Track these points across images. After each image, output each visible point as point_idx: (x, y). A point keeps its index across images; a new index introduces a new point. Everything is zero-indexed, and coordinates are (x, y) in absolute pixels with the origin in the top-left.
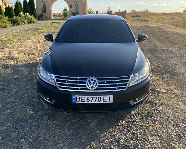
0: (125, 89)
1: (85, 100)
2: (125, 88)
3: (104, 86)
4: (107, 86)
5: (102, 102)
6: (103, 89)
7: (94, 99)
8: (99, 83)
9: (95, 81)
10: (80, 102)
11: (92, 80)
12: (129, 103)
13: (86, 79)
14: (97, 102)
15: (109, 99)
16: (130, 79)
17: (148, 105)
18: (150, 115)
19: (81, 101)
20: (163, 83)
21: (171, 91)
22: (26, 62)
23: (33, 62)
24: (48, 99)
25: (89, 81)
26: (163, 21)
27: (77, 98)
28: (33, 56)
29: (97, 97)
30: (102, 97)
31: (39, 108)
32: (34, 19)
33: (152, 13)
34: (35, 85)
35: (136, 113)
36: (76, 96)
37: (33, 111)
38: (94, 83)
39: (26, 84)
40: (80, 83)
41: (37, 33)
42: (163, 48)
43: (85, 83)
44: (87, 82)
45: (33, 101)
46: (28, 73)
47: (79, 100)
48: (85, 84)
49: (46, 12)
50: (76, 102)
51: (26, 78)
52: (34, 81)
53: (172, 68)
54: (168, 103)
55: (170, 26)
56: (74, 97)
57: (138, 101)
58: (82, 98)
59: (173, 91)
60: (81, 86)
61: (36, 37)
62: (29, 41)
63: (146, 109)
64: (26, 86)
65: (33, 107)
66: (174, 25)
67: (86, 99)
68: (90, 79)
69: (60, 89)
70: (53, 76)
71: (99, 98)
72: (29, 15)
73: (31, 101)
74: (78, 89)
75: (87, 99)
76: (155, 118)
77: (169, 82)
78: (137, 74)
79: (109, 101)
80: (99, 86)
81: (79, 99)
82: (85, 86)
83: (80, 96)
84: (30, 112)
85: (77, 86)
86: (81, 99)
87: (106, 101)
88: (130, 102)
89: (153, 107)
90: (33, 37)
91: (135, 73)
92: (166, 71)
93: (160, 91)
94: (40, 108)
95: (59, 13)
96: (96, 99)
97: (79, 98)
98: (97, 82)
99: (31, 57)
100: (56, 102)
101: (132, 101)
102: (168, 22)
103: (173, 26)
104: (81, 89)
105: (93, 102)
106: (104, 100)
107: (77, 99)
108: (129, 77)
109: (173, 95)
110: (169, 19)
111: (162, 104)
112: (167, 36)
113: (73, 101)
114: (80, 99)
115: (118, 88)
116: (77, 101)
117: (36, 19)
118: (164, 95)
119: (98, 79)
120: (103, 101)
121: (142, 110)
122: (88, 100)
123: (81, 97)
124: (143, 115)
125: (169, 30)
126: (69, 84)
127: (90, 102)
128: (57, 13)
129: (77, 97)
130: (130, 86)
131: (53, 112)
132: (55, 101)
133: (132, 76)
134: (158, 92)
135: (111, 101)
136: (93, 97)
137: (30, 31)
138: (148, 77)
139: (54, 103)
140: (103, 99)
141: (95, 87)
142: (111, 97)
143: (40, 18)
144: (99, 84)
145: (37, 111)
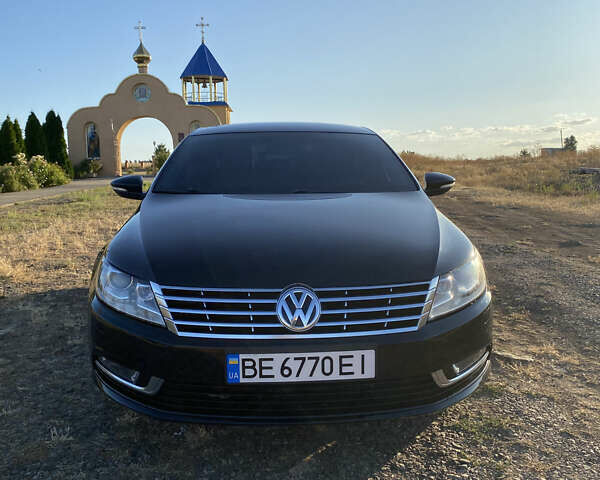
0: (415, 328)
1: (276, 372)
2: (414, 323)
3: (340, 318)
4: (351, 317)
5: (335, 376)
6: (339, 329)
7: (309, 364)
8: (325, 306)
9: (309, 300)
10: (257, 380)
11: (298, 296)
12: (432, 380)
13: (276, 296)
14: (318, 376)
15: (362, 365)
16: (429, 294)
17: (482, 401)
18: (498, 432)
19: (261, 376)
20: (513, 337)
21: (546, 356)
22: (40, 290)
23: (62, 287)
24: (135, 376)
25: (288, 300)
26: (466, 177)
27: (248, 364)
28: (61, 271)
29: (317, 359)
30: (335, 355)
31: (93, 425)
32: (60, 174)
33: (428, 159)
34: (72, 353)
35: (449, 428)
36: (242, 356)
37: (71, 434)
38: (305, 310)
39: (42, 351)
40: (256, 307)
41: (70, 209)
42: (486, 243)
43: (272, 307)
44: (282, 303)
45: (69, 404)
46: (45, 318)
47: (251, 372)
48: (274, 310)
49: (99, 156)
50: (242, 380)
51: (41, 333)
52: (69, 342)
53: (532, 294)
54: (550, 391)
55: (492, 189)
56: (232, 361)
57: (461, 373)
58: (264, 364)
59: (554, 357)
60: (257, 319)
61: (69, 220)
62: (46, 232)
63: (480, 414)
64: (43, 357)
65: (70, 420)
66: (502, 186)
67: (278, 369)
68: (290, 294)
69: (180, 334)
70: (156, 288)
71: (327, 362)
72: (45, 162)
73: (62, 402)
74: (247, 331)
75: (283, 368)
76: (519, 441)
77: (533, 331)
78: (450, 278)
79: (363, 372)
80: (323, 318)
81: (253, 367)
82: (275, 319)
83: (256, 357)
84: (59, 436)
85: (246, 319)
86: (261, 368)
87: (352, 373)
88: (434, 375)
89: (502, 407)
90: (59, 221)
91: (443, 273)
92: (515, 304)
93: (514, 357)
94: (99, 424)
95: (142, 163)
96: (316, 363)
97: (250, 364)
98: (316, 303)
99: (54, 274)
100: (163, 386)
101: (441, 371)
102: (483, 181)
103: (501, 190)
104: (258, 331)
105: (304, 377)
106: (345, 370)
107: (244, 367)
108: (426, 287)
109: (558, 371)
110: (483, 172)
111: (529, 395)
112: (489, 214)
113: (231, 376)
114: (257, 367)
115: (391, 326)
116: (244, 376)
117: (67, 172)
118: (529, 370)
119: (320, 295)
120: (341, 373)
121: (467, 416)
122: (286, 372)
123: (261, 360)
124: (474, 430)
125: (492, 199)
126: (213, 313)
127: (293, 379)
128: (133, 162)
129: (244, 360)
130: (432, 316)
131: (146, 436)
132: (162, 380)
133: (434, 283)
134: (508, 360)
135: (370, 373)
136: (303, 359)
137: (48, 207)
138: (485, 291)
139: (158, 389)
140: (341, 365)
141: (309, 322)
142: (370, 355)
143: (81, 171)
144: (323, 309)
145: (88, 436)
